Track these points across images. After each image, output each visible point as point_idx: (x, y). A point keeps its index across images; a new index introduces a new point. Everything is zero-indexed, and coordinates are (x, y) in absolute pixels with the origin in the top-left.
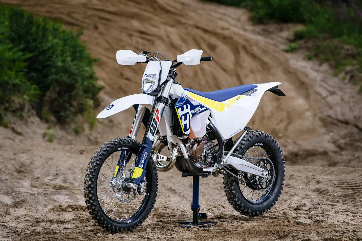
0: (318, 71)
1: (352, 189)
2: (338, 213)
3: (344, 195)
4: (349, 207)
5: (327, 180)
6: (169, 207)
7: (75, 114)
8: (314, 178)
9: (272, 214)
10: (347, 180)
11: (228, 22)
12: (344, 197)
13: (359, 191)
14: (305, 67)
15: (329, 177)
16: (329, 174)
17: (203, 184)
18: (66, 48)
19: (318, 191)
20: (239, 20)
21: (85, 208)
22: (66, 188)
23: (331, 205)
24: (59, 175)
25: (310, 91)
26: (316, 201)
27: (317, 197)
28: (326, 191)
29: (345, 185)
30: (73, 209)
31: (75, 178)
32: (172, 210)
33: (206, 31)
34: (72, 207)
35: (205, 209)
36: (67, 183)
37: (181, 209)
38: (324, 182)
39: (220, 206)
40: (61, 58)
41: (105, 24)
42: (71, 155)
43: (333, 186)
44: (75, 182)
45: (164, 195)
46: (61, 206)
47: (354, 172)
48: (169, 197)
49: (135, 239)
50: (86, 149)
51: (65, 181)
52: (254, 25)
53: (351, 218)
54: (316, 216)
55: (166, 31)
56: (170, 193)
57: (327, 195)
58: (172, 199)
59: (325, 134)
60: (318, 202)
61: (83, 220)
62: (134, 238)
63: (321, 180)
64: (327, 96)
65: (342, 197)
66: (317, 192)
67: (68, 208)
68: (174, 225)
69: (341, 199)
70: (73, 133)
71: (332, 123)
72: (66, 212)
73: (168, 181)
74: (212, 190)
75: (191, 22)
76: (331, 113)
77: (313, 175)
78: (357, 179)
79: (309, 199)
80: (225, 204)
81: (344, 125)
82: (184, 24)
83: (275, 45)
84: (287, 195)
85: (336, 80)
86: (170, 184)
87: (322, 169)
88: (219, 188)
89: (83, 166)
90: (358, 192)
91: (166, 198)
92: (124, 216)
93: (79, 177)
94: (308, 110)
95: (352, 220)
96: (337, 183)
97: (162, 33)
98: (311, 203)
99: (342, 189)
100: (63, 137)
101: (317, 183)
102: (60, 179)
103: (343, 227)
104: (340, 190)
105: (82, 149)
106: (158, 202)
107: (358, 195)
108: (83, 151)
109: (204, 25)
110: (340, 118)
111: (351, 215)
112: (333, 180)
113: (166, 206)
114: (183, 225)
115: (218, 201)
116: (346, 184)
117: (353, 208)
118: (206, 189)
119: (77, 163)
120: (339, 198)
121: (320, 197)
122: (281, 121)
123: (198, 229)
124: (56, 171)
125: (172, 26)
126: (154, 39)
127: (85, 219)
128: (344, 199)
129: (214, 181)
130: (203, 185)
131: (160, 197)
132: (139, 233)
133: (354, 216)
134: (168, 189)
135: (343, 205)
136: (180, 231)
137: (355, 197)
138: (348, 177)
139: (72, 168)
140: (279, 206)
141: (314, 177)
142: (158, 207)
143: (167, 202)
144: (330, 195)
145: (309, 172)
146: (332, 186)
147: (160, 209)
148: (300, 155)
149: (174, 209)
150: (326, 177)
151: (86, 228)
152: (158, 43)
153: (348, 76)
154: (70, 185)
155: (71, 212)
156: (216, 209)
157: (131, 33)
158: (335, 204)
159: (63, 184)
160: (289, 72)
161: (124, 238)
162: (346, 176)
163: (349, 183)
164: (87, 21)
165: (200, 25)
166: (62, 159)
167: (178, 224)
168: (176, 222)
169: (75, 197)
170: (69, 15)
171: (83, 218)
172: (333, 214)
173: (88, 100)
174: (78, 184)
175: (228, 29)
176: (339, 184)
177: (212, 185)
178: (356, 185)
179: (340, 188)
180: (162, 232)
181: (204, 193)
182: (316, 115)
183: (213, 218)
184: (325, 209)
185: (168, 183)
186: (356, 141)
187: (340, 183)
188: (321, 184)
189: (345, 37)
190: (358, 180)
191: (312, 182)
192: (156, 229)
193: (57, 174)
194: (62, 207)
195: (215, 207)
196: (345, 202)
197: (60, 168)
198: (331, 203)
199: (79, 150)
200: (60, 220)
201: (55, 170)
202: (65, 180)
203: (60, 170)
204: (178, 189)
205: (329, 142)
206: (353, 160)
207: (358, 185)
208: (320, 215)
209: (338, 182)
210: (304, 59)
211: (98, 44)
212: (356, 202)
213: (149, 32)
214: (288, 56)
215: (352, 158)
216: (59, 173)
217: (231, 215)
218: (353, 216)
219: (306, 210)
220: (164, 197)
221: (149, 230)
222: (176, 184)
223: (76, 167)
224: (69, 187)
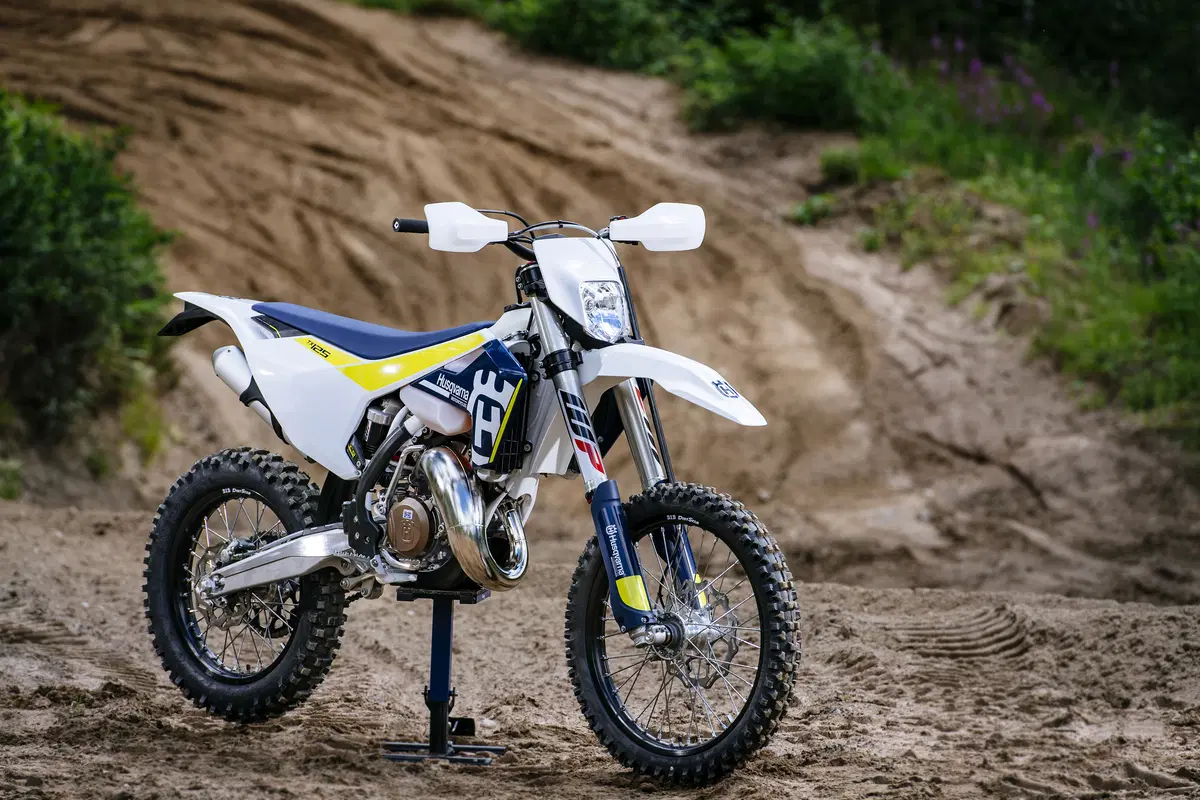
0: (896, 289)
1: (953, 657)
2: (895, 727)
3: (923, 673)
4: (932, 710)
5: (874, 628)
6: (359, 699)
7: (94, 412)
8: (832, 621)
9: (687, 725)
10: (939, 629)
11: (609, 123)
12: (923, 681)
13: (971, 662)
14: (855, 275)
15: (883, 619)
16: (886, 609)
17: (479, 633)
18: (67, 193)
19: (843, 659)
20: (643, 117)
21: (92, 697)
22: (37, 639)
23: (876, 702)
24: (21, 597)
25: (869, 354)
26: (834, 688)
27: (837, 678)
28: (868, 662)
29: (932, 642)
30: (55, 700)
31: (72, 607)
32: (369, 709)
33: (534, 150)
34: (51, 692)
35: (475, 710)
36: (43, 621)
37: (398, 707)
38: (865, 632)
39: (525, 700)
40: (48, 228)
41: (203, 122)
42: (68, 539)
43: (894, 646)
44: (69, 619)
45: (351, 664)
46: (15, 690)
47: (964, 603)
48: (366, 670)
49: (243, 793)
50: (117, 519)
51: (38, 615)
52: (693, 133)
53: (932, 744)
54: (825, 735)
55: (404, 147)
56: (372, 659)
57: (870, 674)
58: (375, 676)
59: (908, 491)
60: (838, 694)
61: (84, 732)
62: (239, 790)
63: (854, 627)
64: (921, 371)
65: (916, 681)
66: (838, 662)
67: (38, 697)
68: (371, 754)
69: (913, 686)
70: (86, 473)
71: (931, 457)
72: (32, 709)
73: (370, 622)
74: (510, 654)
75: (486, 121)
76: (933, 425)
77: (831, 611)
78: (970, 626)
79: (812, 686)
80: (541, 694)
81: (971, 464)
82: (464, 125)
83: (758, 201)
84: (744, 671)
85: (956, 319)
86: (374, 631)
87: (864, 594)
88: (530, 646)
89: (101, 573)
90: (971, 666)
91: (357, 673)
92: (216, 726)
93: (86, 605)
94: (857, 414)
95: (936, 748)
96: (907, 637)
97: (392, 154)
98: (816, 697)
99: (920, 657)
100: (50, 483)
101: (841, 636)
102: (21, 609)
103: (905, 767)
104: (913, 658)
105: (104, 522)
106: (327, 683)
107: (968, 676)
108: (108, 525)
109: (528, 129)
110: (961, 441)
111: (936, 733)
112: (893, 626)
113: (353, 696)
114: (401, 754)
115: (520, 684)
116: (934, 639)
117: (946, 714)
118: (490, 648)
119: (84, 564)
120: (907, 684)
121: (847, 679)
122: (769, 448)
123: (446, 767)
124: (13, 584)
125: (426, 132)
126: (365, 173)
127: (89, 731)
128: (922, 686)
129: (519, 624)
130: (480, 639)
131: (337, 671)
132: (255, 776)
133: (945, 738)
134: (367, 649)
135: (918, 705)
136: (385, 771)
137: (958, 681)
138: (942, 620)
139: (65, 578)
140: (713, 706)
141: (833, 617)
142: (327, 698)
143: (356, 687)
144: (878, 674)
145: (824, 601)
146: (889, 648)
147: (331, 705)
148: (823, 560)
149: (377, 707)
150: (873, 619)
151: (88, 756)
152: (376, 185)
153: (994, 308)
154: (51, 628)
155: (48, 711)
156: (510, 708)
157: (291, 151)
158: (892, 700)
159: (30, 625)
160: (805, 291)
161: (208, 790)
162: (936, 617)
163: (945, 638)
164: (145, 108)
165: (515, 131)
166: (36, 550)
167: (382, 751)
168: (378, 746)
169: (65, 663)
170: (86, 87)
171: (84, 728)
172: (880, 730)
173: (138, 366)
174: (77, 626)
175: (606, 145)
176: (912, 641)
177: (510, 637)
178: (967, 644)
179: (916, 651)
180: (330, 773)
181: (479, 660)
182: (881, 430)
183: (496, 735)
184: (855, 716)
185: (368, 630)
186: (1006, 516)
187: (917, 638)
188: (854, 638)
189: (988, 180)
190: (973, 629)
191: (826, 634)
192: (312, 764)
193: (14, 595)
194: (21, 695)
195: (508, 703)
196: (920, 694)
197: (27, 576)
198: (877, 697)
199: (96, 521)
200: (10, 732)
201: (10, 581)
202: (40, 612)
203: (25, 582)
204: (397, 649)
205: (919, 518)
206: (993, 577)
207: (972, 643)
208: (838, 733)
209: (909, 635)
210: (852, 249)
211: (180, 185)
212: (956, 697)
213: (347, 150)
214: (801, 236)
215: (989, 571)
216: (18, 589)
217: (553, 727)
218: (940, 738)
219: (795, 718)
220: (348, 670)
221: (288, 767)
222: (394, 632)
223: (78, 576)
224: (49, 634)
